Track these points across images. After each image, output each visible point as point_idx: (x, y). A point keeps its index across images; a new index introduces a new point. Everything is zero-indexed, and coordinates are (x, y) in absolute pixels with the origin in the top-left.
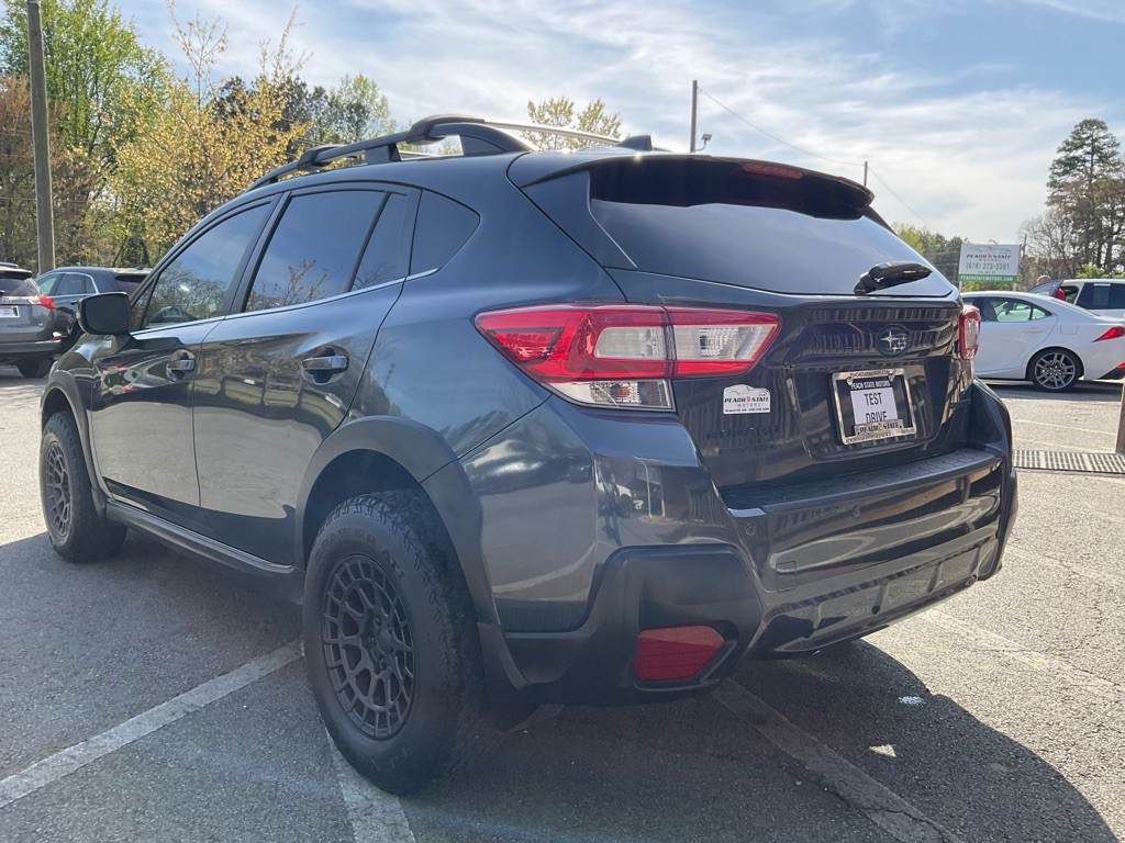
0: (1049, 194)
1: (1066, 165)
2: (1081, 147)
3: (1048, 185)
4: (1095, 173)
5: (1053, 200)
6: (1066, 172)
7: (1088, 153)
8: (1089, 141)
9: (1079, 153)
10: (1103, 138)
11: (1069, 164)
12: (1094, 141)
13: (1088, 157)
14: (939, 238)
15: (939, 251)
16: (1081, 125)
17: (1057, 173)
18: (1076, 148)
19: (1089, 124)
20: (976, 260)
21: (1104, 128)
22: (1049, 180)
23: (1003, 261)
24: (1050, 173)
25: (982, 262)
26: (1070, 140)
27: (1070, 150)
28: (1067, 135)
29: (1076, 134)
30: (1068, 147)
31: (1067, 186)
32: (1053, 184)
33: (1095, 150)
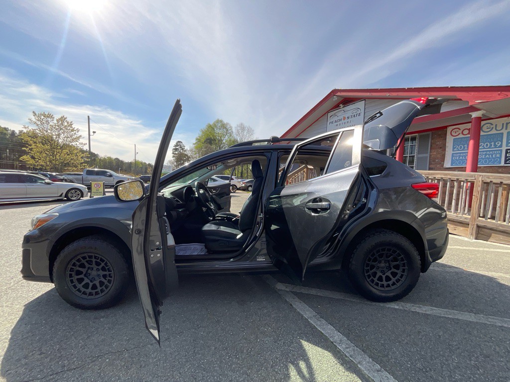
4: (181, 152)
5: (173, 157)
8: (179, 145)
9: (178, 147)
10: (182, 145)
11: (176, 150)
13: (180, 149)
14: (145, 163)
17: (174, 151)
19: (179, 142)
21: (182, 143)
24: (172, 151)
28: (175, 144)
29: (177, 143)
30: (176, 146)
31: (176, 154)
32: (173, 153)
33: (181, 147)
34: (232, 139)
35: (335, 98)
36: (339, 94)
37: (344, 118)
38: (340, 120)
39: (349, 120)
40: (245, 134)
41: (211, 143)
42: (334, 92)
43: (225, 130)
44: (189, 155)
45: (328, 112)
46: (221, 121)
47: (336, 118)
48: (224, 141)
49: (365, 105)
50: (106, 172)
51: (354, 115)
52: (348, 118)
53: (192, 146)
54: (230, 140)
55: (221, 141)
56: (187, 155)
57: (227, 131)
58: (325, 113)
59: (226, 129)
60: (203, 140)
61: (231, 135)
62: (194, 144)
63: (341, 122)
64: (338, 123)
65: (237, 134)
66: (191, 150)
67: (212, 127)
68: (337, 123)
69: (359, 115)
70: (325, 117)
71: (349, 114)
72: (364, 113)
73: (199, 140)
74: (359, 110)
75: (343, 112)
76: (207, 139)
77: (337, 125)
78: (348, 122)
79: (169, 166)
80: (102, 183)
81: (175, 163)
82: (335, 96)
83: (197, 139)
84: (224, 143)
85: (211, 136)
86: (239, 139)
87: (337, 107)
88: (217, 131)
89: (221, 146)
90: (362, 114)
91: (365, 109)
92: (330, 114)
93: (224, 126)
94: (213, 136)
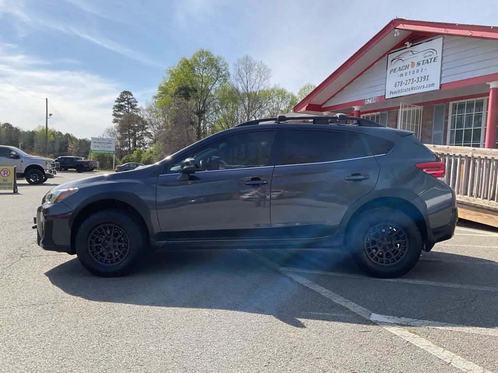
0: (113, 118)
1: (119, 108)
2: (124, 101)
3: (113, 115)
4: (130, 112)
5: (115, 121)
6: (119, 111)
7: (126, 104)
8: (126, 99)
9: (123, 103)
10: (131, 99)
11: (120, 108)
12: (129, 99)
13: (127, 106)
14: (60, 133)
15: (60, 139)
16: (123, 93)
17: (116, 111)
18: (122, 102)
19: (126, 93)
20: (98, 144)
21: (132, 95)
22: (113, 113)
23: (109, 145)
24: (113, 110)
25: (100, 145)
26: (119, 98)
27: (120, 102)
28: (118, 96)
29: (121, 96)
30: (119, 100)
31: (120, 116)
32: (115, 115)
33: (129, 103)
34: (229, 88)
35: (397, 33)
36: (401, 26)
37: (413, 64)
38: (407, 67)
39: (419, 68)
40: (253, 77)
41: (187, 97)
42: (394, 23)
43: (214, 71)
44: (145, 117)
45: (388, 53)
46: (207, 54)
47: (400, 64)
48: (212, 92)
49: (443, 44)
50: (11, 150)
51: (427, 60)
52: (419, 64)
53: (152, 101)
54: (224, 90)
55: (206, 92)
56: (140, 118)
57: (219, 71)
58: (384, 56)
59: (216, 68)
60: (172, 91)
61: (225, 80)
62: (156, 97)
63: (407, 71)
64: (403, 72)
65: (238, 77)
66: (149, 110)
67: (189, 65)
68: (401, 72)
69: (434, 61)
70: (384, 60)
71: (420, 58)
72: (442, 58)
73: (164, 91)
74: (434, 52)
75: (411, 54)
76: (181, 89)
77: (402, 75)
78: (418, 71)
79: (108, 139)
80: (11, 169)
81: (119, 135)
82: (396, 30)
83: (160, 88)
84: (212, 96)
85: (188, 83)
86: (240, 89)
87: (401, 45)
88: (199, 71)
89: (208, 100)
90: (439, 60)
91: (443, 51)
92: (391, 57)
93: (212, 63)
94: (191, 81)
